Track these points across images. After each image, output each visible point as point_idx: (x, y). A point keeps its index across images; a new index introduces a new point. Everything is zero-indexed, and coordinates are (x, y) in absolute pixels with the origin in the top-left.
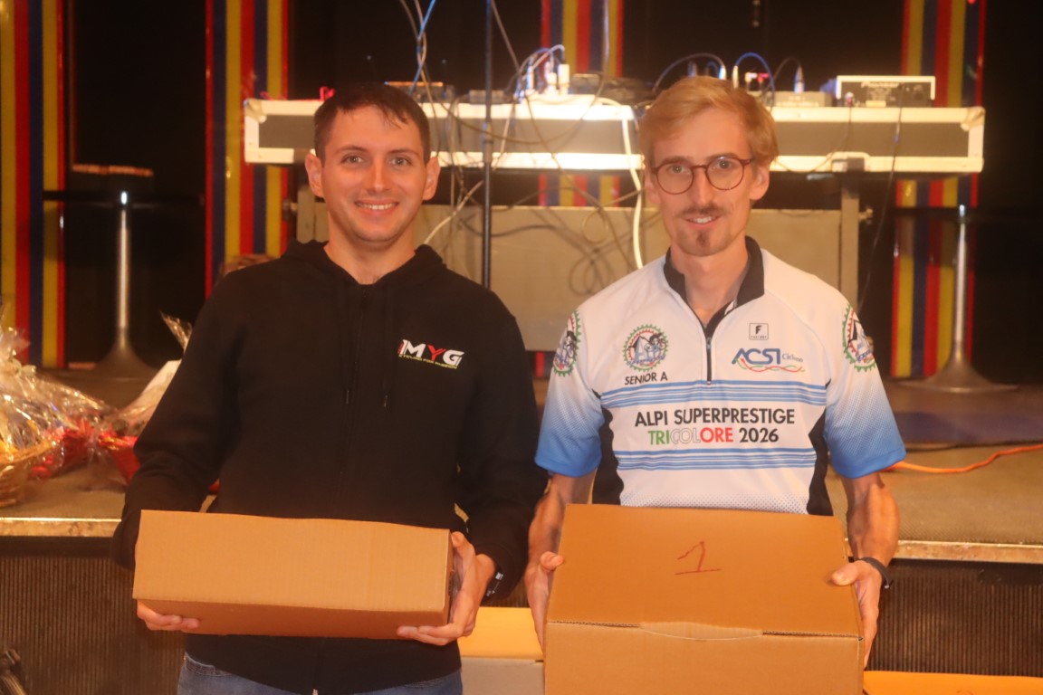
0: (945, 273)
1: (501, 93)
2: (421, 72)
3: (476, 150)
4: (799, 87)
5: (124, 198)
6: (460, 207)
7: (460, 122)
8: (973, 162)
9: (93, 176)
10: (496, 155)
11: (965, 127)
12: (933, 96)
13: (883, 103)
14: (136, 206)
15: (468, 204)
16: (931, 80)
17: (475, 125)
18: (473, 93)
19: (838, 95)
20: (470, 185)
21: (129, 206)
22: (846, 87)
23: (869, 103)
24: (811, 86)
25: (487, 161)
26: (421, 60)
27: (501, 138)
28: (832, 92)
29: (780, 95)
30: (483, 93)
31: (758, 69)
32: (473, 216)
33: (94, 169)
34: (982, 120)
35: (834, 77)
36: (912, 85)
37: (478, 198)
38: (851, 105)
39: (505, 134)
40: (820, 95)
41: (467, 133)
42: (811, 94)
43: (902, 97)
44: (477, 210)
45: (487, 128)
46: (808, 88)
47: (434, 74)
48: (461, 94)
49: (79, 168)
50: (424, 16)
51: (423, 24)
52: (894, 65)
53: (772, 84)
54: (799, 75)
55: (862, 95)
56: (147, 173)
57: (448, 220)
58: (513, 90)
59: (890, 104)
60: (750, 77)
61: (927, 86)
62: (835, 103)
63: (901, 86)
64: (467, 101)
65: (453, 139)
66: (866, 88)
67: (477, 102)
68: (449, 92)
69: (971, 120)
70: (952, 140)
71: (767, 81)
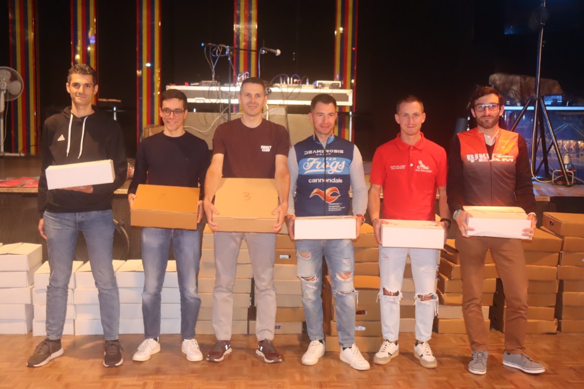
0: (346, 130)
1: (232, 85)
2: (213, 79)
3: (226, 98)
4: (308, 83)
5: (115, 109)
6: (222, 113)
7: (222, 92)
8: (350, 103)
9: (104, 102)
10: (231, 100)
11: (348, 94)
12: (340, 86)
13: (328, 88)
14: (119, 111)
15: (224, 112)
16: (340, 82)
17: (226, 93)
18: (225, 84)
19: (317, 86)
20: (224, 108)
21: (116, 111)
22: (319, 84)
23: (325, 88)
24: (311, 83)
25: (229, 101)
26: (213, 76)
27: (232, 96)
28: (316, 85)
29: (303, 85)
30: (228, 84)
31: (298, 79)
32: (225, 116)
33: (104, 100)
34: (352, 93)
35: (316, 80)
36: (335, 84)
37: (227, 111)
38: (320, 88)
39: (234, 95)
40: (313, 86)
41: (224, 95)
42: (310, 85)
43: (333, 87)
44: (226, 114)
45: (230, 93)
46: (309, 84)
47: (216, 79)
48: (222, 84)
49: (100, 100)
50: (214, 64)
51: (214, 67)
52: (332, 78)
53: (301, 82)
54: (308, 80)
55: (323, 86)
56: (120, 101)
57: (218, 117)
58: (236, 83)
59: (330, 88)
60: (295, 80)
61: (339, 84)
62: (316, 88)
63: (333, 84)
64: (224, 86)
65: (220, 96)
66: (324, 84)
67: (227, 86)
68: (219, 83)
69: (349, 93)
70: (344, 98)
71: (299, 82)
